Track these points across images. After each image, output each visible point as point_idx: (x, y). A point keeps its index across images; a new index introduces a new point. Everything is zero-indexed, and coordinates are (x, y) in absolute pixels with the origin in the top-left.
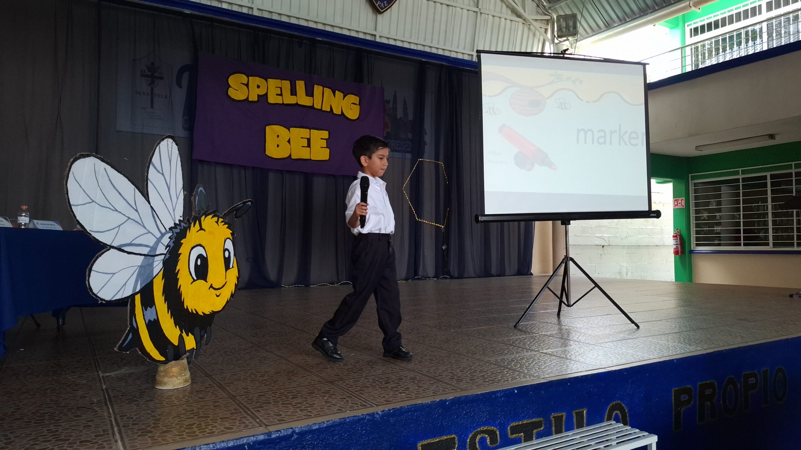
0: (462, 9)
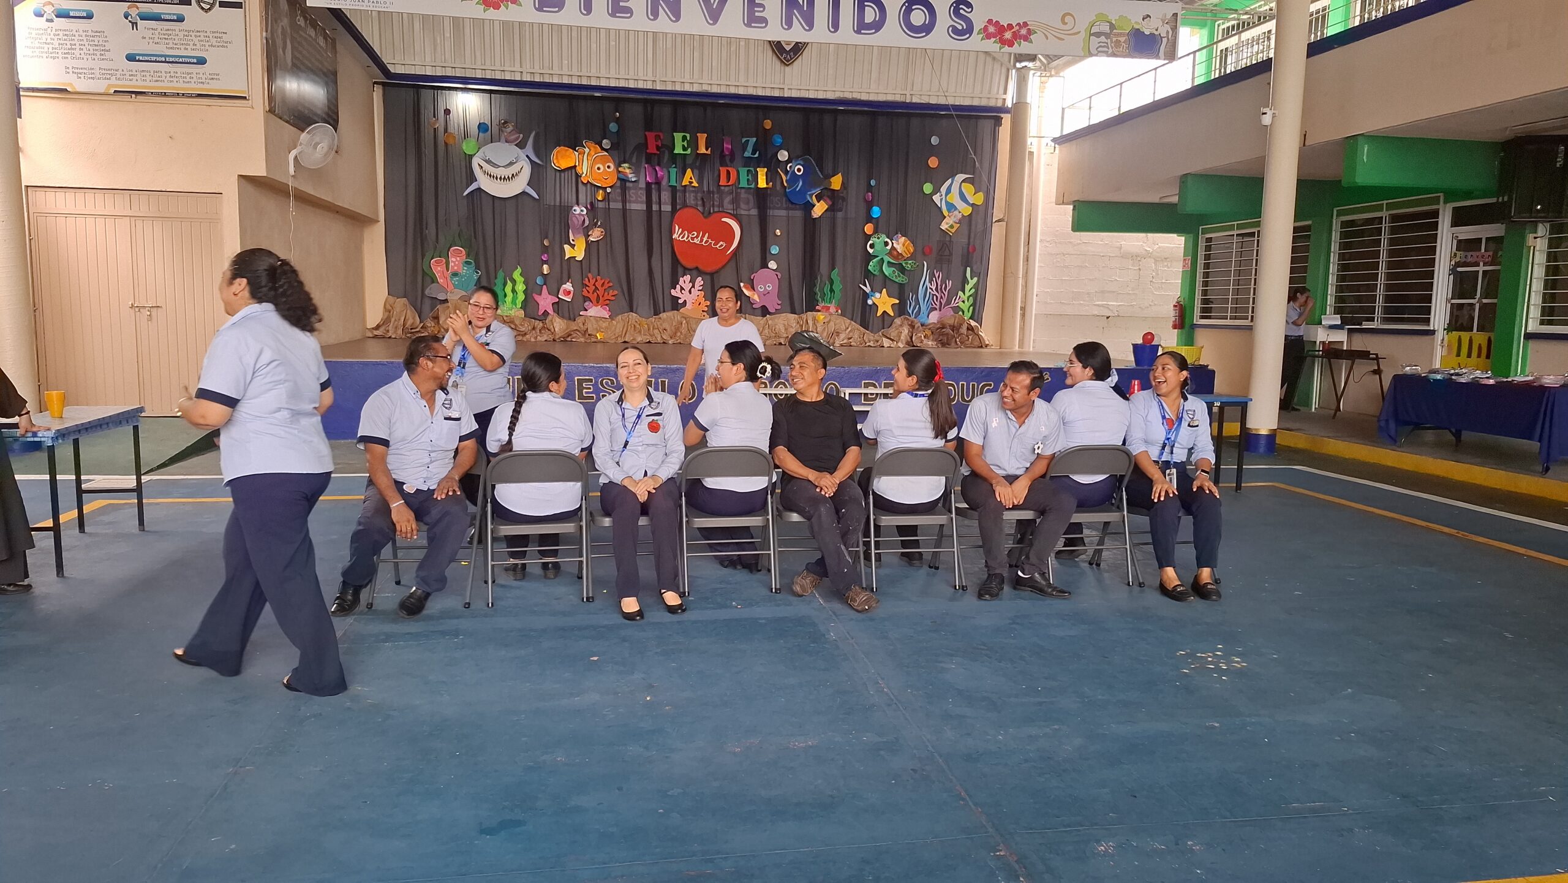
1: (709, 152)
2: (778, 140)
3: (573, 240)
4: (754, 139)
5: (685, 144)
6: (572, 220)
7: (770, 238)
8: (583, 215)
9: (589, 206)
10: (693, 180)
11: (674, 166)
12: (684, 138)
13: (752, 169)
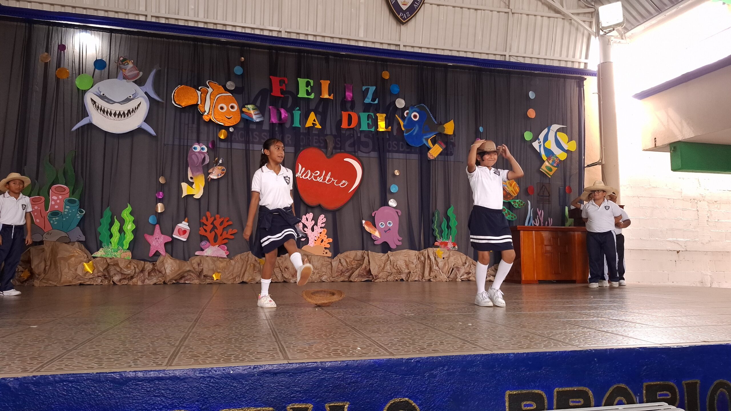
0: (491, 11)
1: (331, 97)
2: (395, 89)
3: (192, 178)
4: (374, 88)
5: (309, 89)
6: (191, 158)
7: (389, 178)
8: (203, 153)
9: (210, 146)
10: (317, 123)
11: (298, 108)
12: (308, 84)
13: (372, 114)
